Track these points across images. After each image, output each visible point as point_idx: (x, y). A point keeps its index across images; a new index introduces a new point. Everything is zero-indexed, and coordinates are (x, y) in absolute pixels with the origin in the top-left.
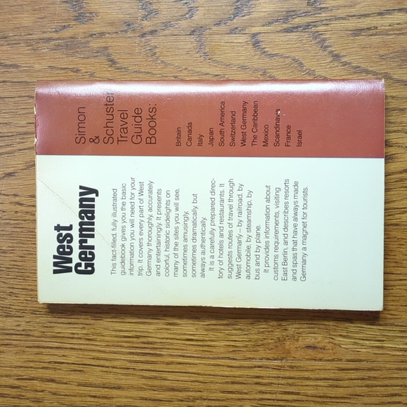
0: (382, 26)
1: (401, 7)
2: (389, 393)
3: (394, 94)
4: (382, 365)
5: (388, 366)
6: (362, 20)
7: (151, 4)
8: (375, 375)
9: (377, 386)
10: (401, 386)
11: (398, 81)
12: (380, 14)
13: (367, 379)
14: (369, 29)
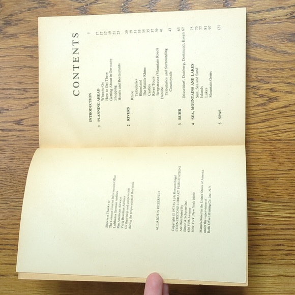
0: (269, 18)
1: (281, 6)
2: (276, 244)
3: (277, 60)
4: (272, 227)
5: (276, 227)
6: (257, 14)
7: (128, 8)
8: (268, 233)
9: (269, 240)
10: (284, 239)
11: (280, 52)
12: (268, 10)
13: (263, 235)
14: (261, 20)
